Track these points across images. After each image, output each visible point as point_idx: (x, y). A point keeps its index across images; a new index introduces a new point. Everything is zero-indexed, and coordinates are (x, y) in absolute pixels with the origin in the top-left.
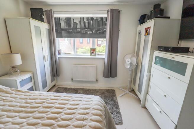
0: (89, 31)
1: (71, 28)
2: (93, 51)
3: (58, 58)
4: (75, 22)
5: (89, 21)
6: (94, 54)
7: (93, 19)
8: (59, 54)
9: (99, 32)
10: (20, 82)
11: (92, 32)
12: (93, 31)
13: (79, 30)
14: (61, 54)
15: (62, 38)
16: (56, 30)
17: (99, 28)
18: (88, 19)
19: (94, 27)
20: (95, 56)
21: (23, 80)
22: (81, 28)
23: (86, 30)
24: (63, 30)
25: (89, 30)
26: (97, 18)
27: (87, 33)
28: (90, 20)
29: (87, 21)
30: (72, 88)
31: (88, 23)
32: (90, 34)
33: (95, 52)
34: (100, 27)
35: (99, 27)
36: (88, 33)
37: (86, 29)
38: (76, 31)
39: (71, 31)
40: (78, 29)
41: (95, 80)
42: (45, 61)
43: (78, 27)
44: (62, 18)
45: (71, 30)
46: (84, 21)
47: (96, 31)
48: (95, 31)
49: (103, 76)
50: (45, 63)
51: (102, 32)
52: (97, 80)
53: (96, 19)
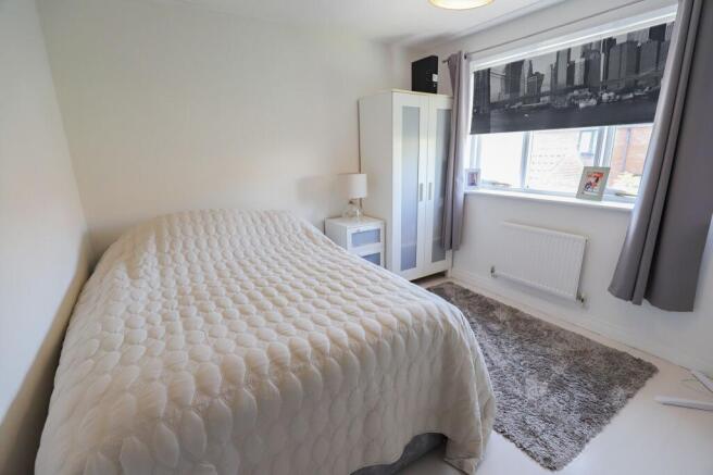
0: (584, 98)
1: (521, 94)
2: (595, 179)
3: (460, 196)
4: (537, 73)
5: (591, 57)
6: (597, 189)
7: (610, 42)
8: (473, 183)
9: (631, 96)
10: (353, 234)
11: (600, 101)
12: (605, 96)
13: (546, 100)
14: (479, 183)
15: (489, 132)
16: (474, 108)
17: (634, 77)
18: (586, 50)
19: (610, 78)
20: (599, 198)
21: (359, 233)
22: (554, 93)
23: (574, 97)
24: (494, 106)
25: (586, 92)
26: (629, 35)
27: (577, 106)
28: (595, 51)
29: (583, 60)
30: (483, 297)
31: (587, 65)
32: (587, 108)
33: (599, 184)
34: (642, 74)
35: (637, 71)
36: (582, 105)
37: (576, 93)
38: (534, 105)
39: (519, 108)
40: (544, 95)
41: (572, 295)
42: (421, 199)
43: (545, 88)
44: (495, 69)
45: (520, 104)
46: (568, 62)
47: (617, 94)
48: (612, 94)
49: (610, 289)
50: (420, 203)
51: (648, 94)
52: (580, 299)
53: (624, 40)
